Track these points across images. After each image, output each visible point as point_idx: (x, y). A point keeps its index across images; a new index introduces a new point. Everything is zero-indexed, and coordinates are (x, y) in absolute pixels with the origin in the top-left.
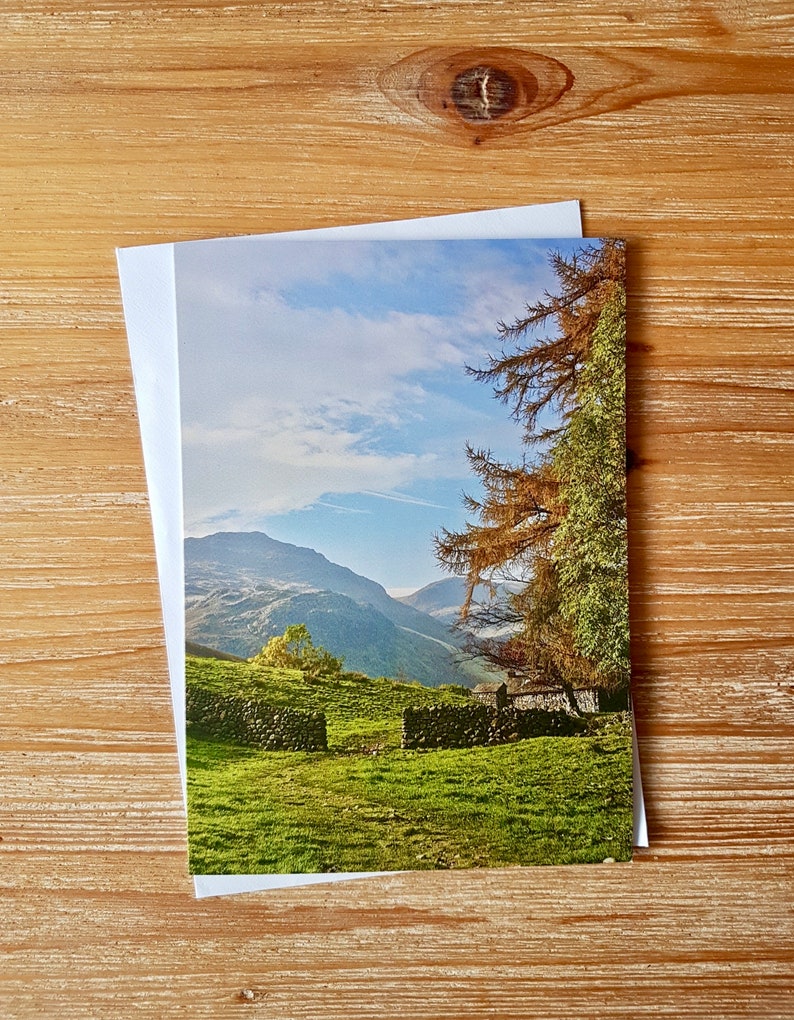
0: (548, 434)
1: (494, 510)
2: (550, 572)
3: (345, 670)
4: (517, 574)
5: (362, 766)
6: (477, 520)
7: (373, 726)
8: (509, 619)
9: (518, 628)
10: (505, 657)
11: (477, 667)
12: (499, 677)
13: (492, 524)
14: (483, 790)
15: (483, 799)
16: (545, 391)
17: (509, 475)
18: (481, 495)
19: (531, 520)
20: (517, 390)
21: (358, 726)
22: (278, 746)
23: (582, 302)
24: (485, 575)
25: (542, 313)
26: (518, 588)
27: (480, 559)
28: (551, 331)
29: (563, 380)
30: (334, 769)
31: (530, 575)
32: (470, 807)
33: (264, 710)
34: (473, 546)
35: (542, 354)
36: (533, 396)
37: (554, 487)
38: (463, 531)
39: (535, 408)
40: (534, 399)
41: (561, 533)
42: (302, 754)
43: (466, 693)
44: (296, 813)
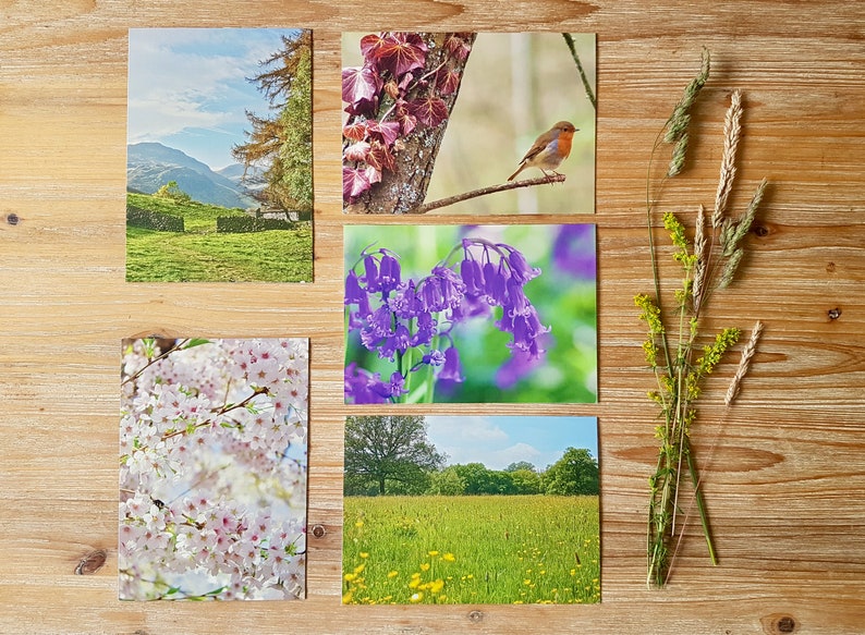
0: (279, 106)
1: (256, 136)
2: (280, 163)
3: (192, 200)
4: (266, 163)
5: (199, 239)
6: (249, 141)
7: (203, 223)
8: (262, 182)
9: (266, 185)
10: (260, 197)
11: (248, 201)
12: (257, 205)
13: (255, 142)
14: (250, 250)
15: (249, 254)
16: (278, 89)
17: (262, 122)
18: (251, 130)
19: (272, 141)
20: (266, 88)
21: (197, 223)
22: (164, 229)
23: (293, 53)
24: (252, 163)
25: (277, 57)
26: (266, 169)
27: (250, 156)
28: (280, 64)
29: (285, 84)
30: (186, 240)
31: (271, 164)
32: (244, 257)
33: (158, 215)
34: (247, 151)
35: (277, 73)
36: (273, 91)
37: (281, 128)
38: (244, 145)
39: (273, 95)
40: (273, 92)
41: (284, 147)
42: (174, 233)
43: (243, 211)
44: (171, 257)
